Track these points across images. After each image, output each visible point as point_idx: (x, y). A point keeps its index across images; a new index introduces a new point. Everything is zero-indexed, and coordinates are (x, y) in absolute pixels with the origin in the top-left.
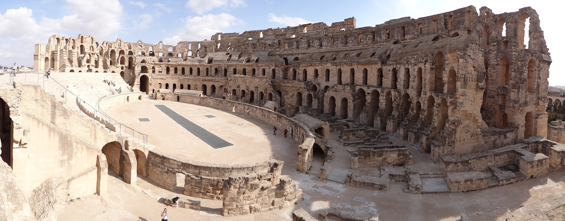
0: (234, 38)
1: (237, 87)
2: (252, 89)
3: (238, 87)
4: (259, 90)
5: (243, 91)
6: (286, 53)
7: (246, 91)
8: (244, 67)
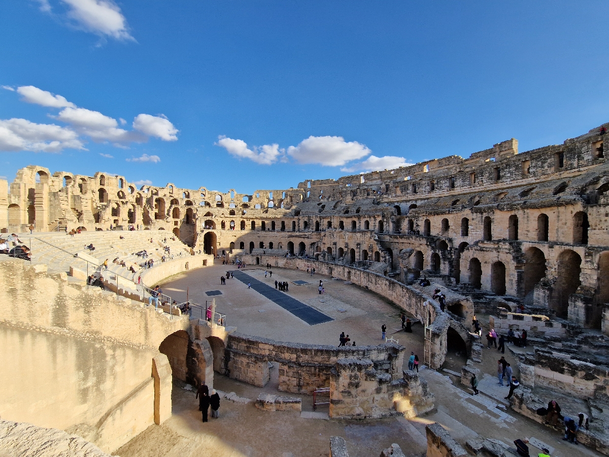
0: (327, 185)
1: (333, 244)
2: (352, 246)
3: (335, 244)
4: (361, 247)
5: (341, 249)
6: (398, 199)
7: (345, 250)
8: (342, 220)
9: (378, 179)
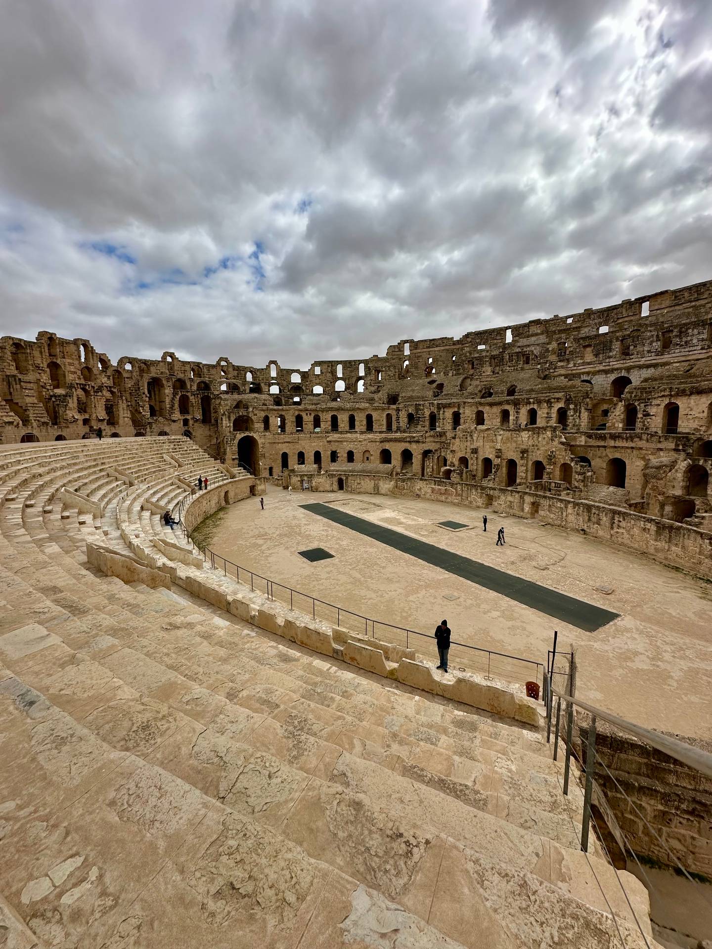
0: (442, 348)
1: (472, 453)
2: (511, 454)
3: (475, 451)
4: (530, 457)
5: (487, 462)
6: (588, 369)
7: (496, 461)
8: (480, 408)
9: (542, 334)
